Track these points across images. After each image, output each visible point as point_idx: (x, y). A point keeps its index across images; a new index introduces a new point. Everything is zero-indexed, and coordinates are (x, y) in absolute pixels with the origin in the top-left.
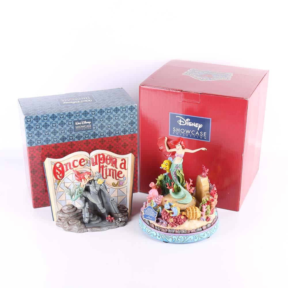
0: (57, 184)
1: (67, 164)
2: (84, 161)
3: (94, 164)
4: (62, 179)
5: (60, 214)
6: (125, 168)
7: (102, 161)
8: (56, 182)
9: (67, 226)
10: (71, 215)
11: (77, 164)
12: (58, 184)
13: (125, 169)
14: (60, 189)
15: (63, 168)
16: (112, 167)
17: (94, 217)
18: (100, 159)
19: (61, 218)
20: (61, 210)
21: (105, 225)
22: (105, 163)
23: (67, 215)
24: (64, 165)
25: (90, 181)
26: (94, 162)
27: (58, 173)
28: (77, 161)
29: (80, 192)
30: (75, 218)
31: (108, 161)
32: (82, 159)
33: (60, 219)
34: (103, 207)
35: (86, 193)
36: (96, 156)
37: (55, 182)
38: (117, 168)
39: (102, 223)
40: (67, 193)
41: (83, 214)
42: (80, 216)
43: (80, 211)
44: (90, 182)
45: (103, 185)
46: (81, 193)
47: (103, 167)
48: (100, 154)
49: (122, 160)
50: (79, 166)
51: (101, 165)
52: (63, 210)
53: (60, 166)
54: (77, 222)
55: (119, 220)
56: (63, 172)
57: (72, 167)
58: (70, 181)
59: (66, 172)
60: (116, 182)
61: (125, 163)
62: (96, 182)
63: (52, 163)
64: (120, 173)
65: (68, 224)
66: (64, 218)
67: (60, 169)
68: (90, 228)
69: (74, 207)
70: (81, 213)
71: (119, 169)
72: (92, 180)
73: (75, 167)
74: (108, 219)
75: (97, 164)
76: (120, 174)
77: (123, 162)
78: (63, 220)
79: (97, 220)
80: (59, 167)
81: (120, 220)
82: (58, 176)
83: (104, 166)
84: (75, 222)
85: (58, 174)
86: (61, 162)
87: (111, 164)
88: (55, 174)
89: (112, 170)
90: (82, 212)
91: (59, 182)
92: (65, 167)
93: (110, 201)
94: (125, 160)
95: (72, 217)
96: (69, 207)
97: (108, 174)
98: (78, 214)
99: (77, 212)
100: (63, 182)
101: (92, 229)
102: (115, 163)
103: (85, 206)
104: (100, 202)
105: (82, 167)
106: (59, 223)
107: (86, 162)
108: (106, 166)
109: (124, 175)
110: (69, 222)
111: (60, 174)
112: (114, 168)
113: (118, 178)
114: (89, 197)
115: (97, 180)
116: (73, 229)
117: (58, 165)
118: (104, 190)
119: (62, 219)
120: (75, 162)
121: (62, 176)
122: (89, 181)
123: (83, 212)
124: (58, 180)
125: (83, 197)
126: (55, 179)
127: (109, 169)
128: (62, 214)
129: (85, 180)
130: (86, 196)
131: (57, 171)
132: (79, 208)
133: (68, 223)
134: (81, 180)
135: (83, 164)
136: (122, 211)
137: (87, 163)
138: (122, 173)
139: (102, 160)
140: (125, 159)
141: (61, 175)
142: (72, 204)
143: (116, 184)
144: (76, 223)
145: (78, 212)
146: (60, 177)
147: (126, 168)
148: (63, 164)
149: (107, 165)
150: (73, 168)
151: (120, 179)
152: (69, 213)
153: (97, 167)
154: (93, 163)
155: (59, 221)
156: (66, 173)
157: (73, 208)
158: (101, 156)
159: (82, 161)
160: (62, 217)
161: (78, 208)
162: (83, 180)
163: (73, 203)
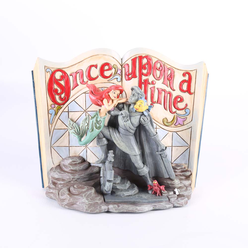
0: (54, 113)
1: (76, 73)
2: (110, 69)
3: (130, 76)
4: (64, 104)
5: (55, 172)
6: (189, 91)
7: (145, 71)
8: (52, 108)
9: (66, 196)
10: (77, 176)
11: (95, 72)
12: (56, 114)
13: (190, 93)
14: (59, 125)
15: (67, 82)
16: (164, 87)
17: (124, 183)
18: (142, 67)
19: (56, 181)
20: (59, 165)
21: (145, 199)
22: (152, 75)
23: (70, 174)
24: (71, 75)
25: (121, 106)
26: (130, 71)
27: (56, 91)
28: (96, 66)
29: (98, 125)
30: (84, 183)
31: (158, 73)
32: (107, 64)
33: (54, 184)
34: (144, 163)
35: (111, 130)
36: (134, 61)
37: (50, 108)
38: (174, 90)
39: (141, 196)
40: (72, 131)
41: (101, 175)
42: (96, 181)
43: (96, 170)
44: (119, 107)
45: (146, 113)
46: (99, 128)
47: (146, 82)
48: (144, 56)
49: (184, 75)
50: (100, 77)
51: (144, 78)
52: (62, 165)
53: (62, 77)
54: (87, 190)
55: (175, 193)
56: (67, 90)
57: (86, 79)
58: (79, 109)
59: (73, 89)
60: (170, 117)
61: (189, 82)
62: (131, 107)
63: (48, 70)
64: (179, 99)
65: (68, 193)
66: (63, 180)
67: (62, 83)
68: (114, 203)
69: (84, 161)
70: (98, 175)
71: (177, 93)
72: (123, 103)
73: (91, 79)
74: (151, 189)
75: (135, 76)
76: (179, 102)
77: (187, 78)
78: (61, 184)
79: (128, 189)
80: (60, 80)
81: (177, 193)
82: (57, 97)
83: (150, 81)
84: (84, 190)
85: (58, 94)
86: (64, 69)
87: (162, 80)
88: (51, 92)
89: (163, 92)
90: (99, 172)
91: (59, 110)
92: (71, 78)
93: (157, 151)
94: (189, 74)
95: (78, 179)
96: (74, 160)
97: (156, 99)
98: (91, 174)
99: (89, 171)
100: (66, 110)
101: (119, 206)
102: (171, 78)
103: (107, 157)
104: (137, 151)
105: (106, 80)
106: (51, 191)
107: (113, 70)
108: (153, 83)
109: (186, 105)
110: (72, 189)
111: (62, 93)
112: (168, 89)
113: (174, 110)
114: (115, 140)
115: (135, 104)
116: (78, 203)
117: (58, 75)
118: (148, 126)
119: (59, 182)
120: (93, 68)
121: (65, 98)
122: (119, 104)
123: (102, 173)
124: (56, 106)
125: (104, 139)
126: (50, 102)
127: (157, 89)
128: (60, 173)
129: (111, 101)
130: (109, 137)
131: (56, 87)
132: (94, 165)
133: (69, 190)
134: (102, 101)
135: (107, 74)
136: (181, 175)
137: (116, 73)
138: (182, 100)
139: (145, 68)
140: (190, 72)
141: (63, 96)
142: (81, 155)
143: (170, 120)
144: (84, 192)
145: (91, 172)
146: (61, 99)
147: (192, 91)
148: (69, 73)
149: (154, 79)
150: (87, 82)
151: (178, 112)
152: (73, 172)
153: (135, 82)
154: (127, 73)
155: (52, 186)
156: (72, 93)
157: (82, 162)
158: (145, 61)
159: (106, 67)
160: (58, 179)
161: (92, 165)
162: (105, 101)
163: (83, 155)
